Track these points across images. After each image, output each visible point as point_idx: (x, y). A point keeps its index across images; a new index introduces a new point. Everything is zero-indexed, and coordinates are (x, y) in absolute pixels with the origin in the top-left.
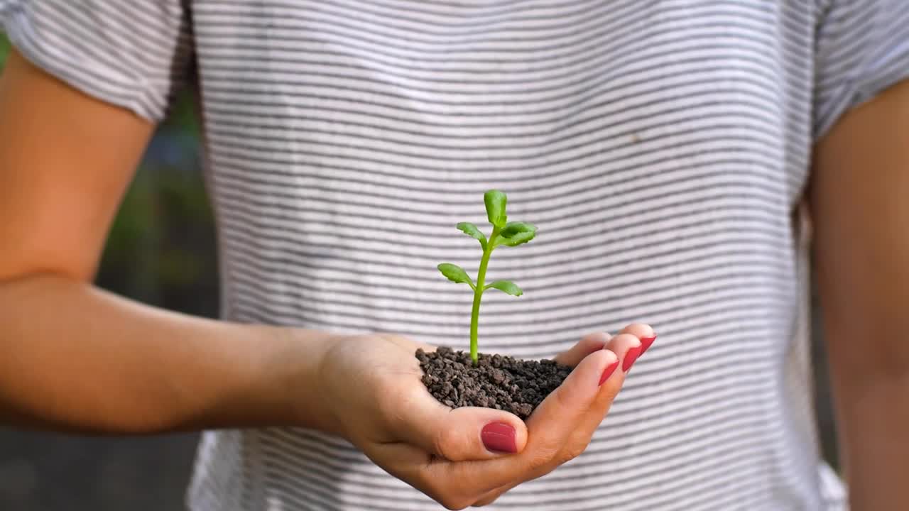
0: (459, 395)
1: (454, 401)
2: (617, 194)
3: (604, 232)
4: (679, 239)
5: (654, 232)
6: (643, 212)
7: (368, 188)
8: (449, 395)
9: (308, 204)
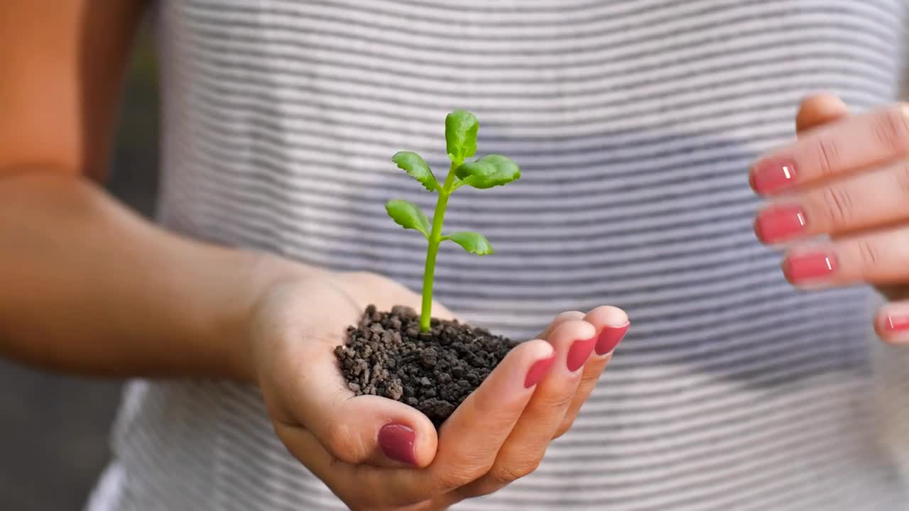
0: (370, 379)
1: (361, 384)
2: (683, 61)
3: (663, 110)
4: (760, 123)
5: (727, 113)
6: (714, 86)
7: (359, 45)
8: (359, 377)
9: (281, 64)
